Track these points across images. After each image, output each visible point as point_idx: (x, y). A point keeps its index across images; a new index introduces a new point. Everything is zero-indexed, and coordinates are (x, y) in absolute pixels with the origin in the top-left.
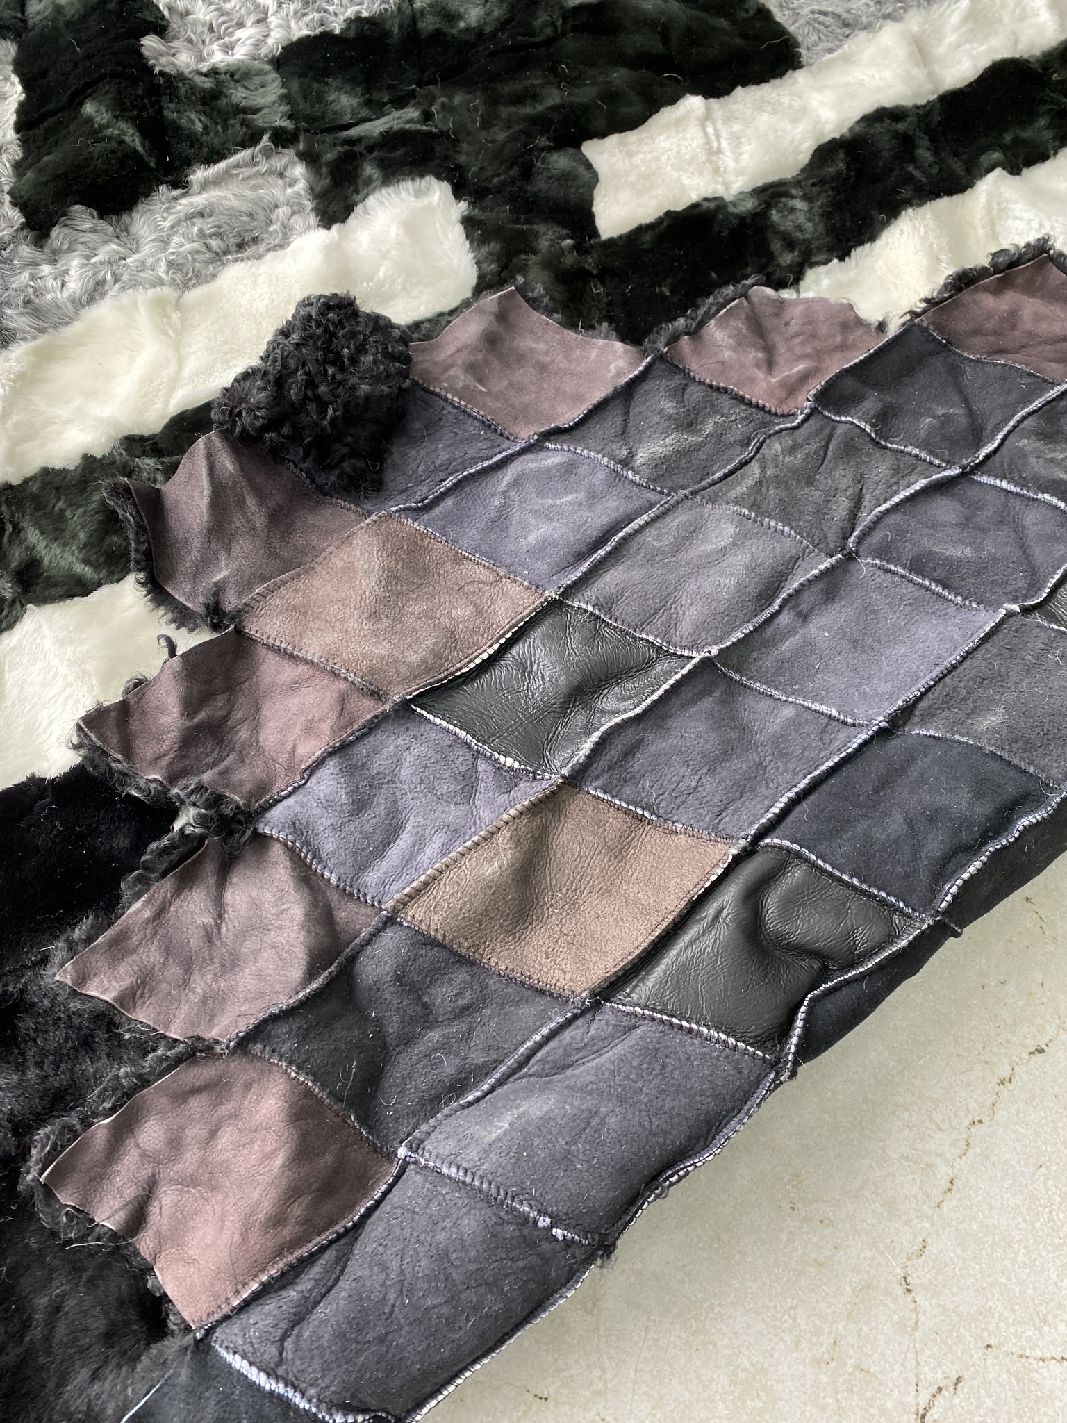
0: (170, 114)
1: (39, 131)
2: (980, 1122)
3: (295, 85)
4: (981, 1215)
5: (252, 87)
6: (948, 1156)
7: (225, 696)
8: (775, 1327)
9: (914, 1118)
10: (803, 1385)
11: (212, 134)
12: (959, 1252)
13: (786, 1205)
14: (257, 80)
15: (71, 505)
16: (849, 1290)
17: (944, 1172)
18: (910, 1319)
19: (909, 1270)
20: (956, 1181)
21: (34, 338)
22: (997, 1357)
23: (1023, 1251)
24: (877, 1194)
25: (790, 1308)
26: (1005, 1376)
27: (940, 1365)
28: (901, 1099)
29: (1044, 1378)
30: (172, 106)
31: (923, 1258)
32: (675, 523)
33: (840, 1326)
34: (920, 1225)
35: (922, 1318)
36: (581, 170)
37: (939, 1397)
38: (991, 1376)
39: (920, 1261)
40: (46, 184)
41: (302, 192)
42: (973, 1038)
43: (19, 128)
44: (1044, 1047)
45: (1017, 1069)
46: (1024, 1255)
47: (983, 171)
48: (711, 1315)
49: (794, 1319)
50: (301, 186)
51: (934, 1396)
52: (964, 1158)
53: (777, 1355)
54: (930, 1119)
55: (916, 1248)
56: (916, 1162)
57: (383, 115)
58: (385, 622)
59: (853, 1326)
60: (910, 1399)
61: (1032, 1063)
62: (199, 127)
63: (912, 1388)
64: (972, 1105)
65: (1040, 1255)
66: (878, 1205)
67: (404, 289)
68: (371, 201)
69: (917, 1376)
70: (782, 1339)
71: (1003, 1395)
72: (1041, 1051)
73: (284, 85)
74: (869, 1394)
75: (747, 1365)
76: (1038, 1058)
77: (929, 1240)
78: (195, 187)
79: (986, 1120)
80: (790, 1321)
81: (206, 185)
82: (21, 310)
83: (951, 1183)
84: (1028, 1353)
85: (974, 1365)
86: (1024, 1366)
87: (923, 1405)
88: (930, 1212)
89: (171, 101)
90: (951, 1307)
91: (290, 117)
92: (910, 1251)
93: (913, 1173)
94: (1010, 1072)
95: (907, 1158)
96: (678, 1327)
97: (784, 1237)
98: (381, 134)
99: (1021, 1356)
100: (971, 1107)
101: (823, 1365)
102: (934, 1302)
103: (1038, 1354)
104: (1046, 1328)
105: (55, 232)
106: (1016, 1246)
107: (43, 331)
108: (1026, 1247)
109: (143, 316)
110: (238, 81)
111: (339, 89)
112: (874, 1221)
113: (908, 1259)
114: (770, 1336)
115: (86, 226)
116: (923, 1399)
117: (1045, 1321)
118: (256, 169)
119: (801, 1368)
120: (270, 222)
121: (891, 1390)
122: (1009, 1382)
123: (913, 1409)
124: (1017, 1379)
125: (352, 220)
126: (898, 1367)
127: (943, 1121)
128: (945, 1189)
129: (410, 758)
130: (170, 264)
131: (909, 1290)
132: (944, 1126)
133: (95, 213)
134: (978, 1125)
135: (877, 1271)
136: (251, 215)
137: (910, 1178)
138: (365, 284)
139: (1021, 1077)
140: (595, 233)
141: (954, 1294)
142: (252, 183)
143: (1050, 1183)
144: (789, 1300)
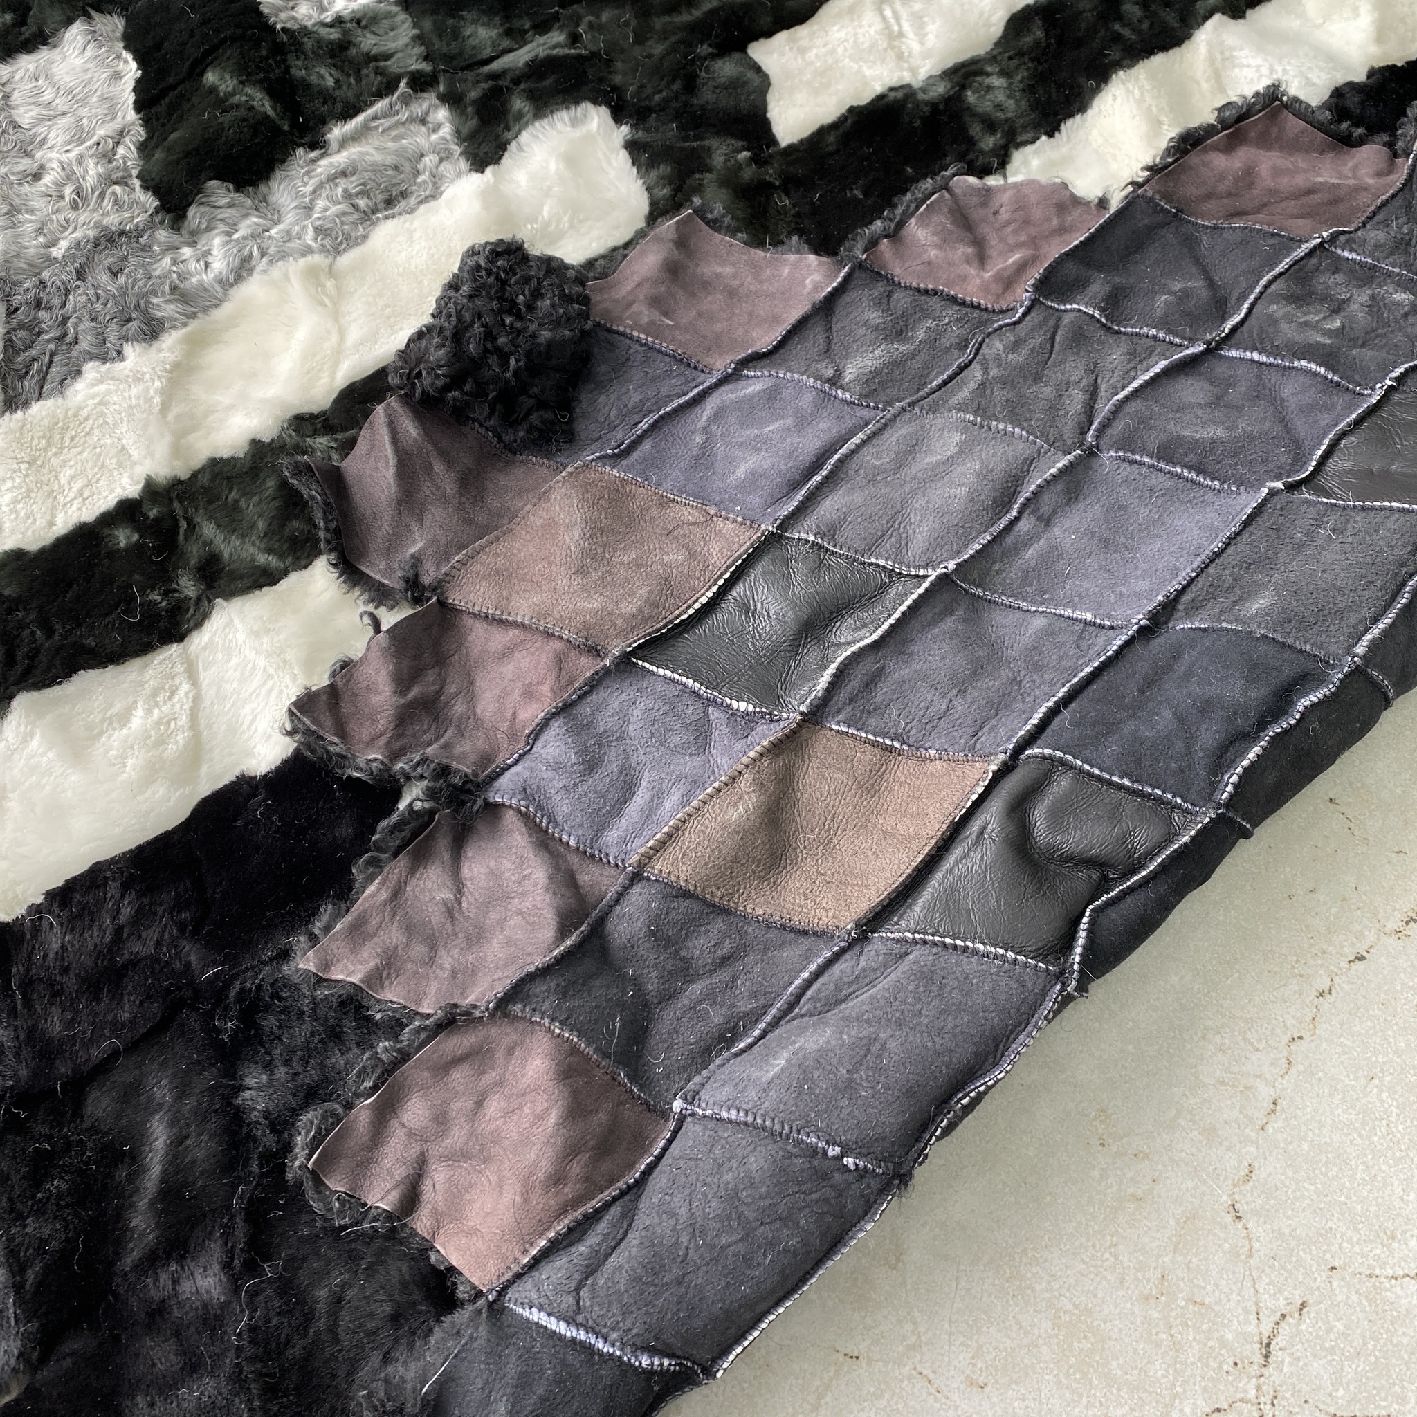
0: (298, 72)
1: (162, 108)
2: (1301, 1038)
3: (428, 24)
4: (1310, 1134)
5: (381, 32)
6: (1268, 1076)
7: (436, 670)
8: (1095, 1267)
9: (1227, 1041)
10: (1132, 1323)
11: (344, 88)
12: (1290, 1174)
13: (1095, 1142)
14: (385, 24)
15: (244, 494)
16: (1172, 1222)
17: (1265, 1093)
18: (1243, 1247)
19: (1237, 1197)
20: (1279, 1101)
21: (185, 325)
22: (1343, 1279)
23: (1361, 1167)
24: (1194, 1123)
25: (1110, 1247)
26: (1354, 1298)
27: (1280, 1291)
28: (1210, 1022)
29: (1398, 1297)
30: (299, 63)
31: (1251, 1183)
32: (894, 439)
33: (1166, 1260)
34: (1244, 1151)
35: (1256, 1245)
36: (750, 74)
37: (1283, 1324)
38: (1339, 1298)
39: (1248, 1187)
40: (178, 162)
41: (448, 137)
42: (1283, 951)
43: (139, 106)
44: (1365, 954)
45: (1337, 980)
46: (1364, 1172)
47: (1200, 20)
48: (1025, 1260)
49: (1116, 1257)
50: (446, 130)
51: (1278, 1323)
52: (1287, 1077)
53: (1100, 1295)
54: (1245, 1039)
55: (1242, 1173)
56: (1234, 1086)
57: (526, 43)
58: (594, 576)
59: (1181, 1258)
60: (1252, 1328)
61: (1352, 972)
62: (330, 82)
63: (1253, 1316)
64: (1290, 1022)
65: (1380, 1169)
66: (1196, 1133)
67: (572, 226)
68: (525, 137)
69: (1257, 1304)
70: (1105, 1278)
71: (1354, 1318)
72: (1362, 958)
73: (415, 25)
74: (1205, 1327)
75: (1069, 1306)
76: (1359, 965)
77: (1256, 1164)
78: (334, 146)
79: (1307, 1036)
80: (1112, 1259)
81: (344, 143)
82: (168, 297)
83: (1274, 1103)
84: (1378, 1272)
85: (1318, 1288)
86: (1374, 1286)
87: (1266, 1333)
88: (1253, 1135)
89: (298, 59)
90: (1287, 1232)
91: (426, 58)
92: (1236, 1178)
93: (1231, 1097)
94: (1329, 983)
95: (1223, 1083)
96: (990, 1274)
97: (1096, 1174)
98: (527, 64)
99: (1370, 1276)
100: (1289, 1023)
101: (1153, 1301)
102: (1268, 1226)
103: (1390, 1272)
104: (1395, 1245)
105: (192, 211)
106: (1353, 1162)
107: (192, 316)
108: (1363, 1163)
109: (296, 287)
110: (365, 27)
111: (475, 22)
112: (1194, 1150)
113: (1235, 1186)
114: (1092, 1276)
115: (224, 201)
116: (1266, 1328)
117: (1393, 1237)
118: (396, 118)
119: (1129, 1305)
120: (417, 173)
121: (1230, 1321)
122: (1360, 1303)
123: (1256, 1339)
124: (1370, 1301)
125: (506, 160)
126: (1234, 1297)
127: (1259, 1041)
128: (1269, 1110)
129: (637, 712)
130: (318, 230)
131: (1238, 1218)
132: (1260, 1046)
133: (231, 186)
134: (1298, 1042)
135: (1202, 1201)
136: (396, 168)
137: (1229, 1102)
138: (529, 226)
139: (1342, 988)
140: (772, 141)
141: (1288, 1218)
142: (393, 133)
143: (1385, 1095)
144: (1109, 1238)
